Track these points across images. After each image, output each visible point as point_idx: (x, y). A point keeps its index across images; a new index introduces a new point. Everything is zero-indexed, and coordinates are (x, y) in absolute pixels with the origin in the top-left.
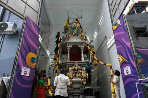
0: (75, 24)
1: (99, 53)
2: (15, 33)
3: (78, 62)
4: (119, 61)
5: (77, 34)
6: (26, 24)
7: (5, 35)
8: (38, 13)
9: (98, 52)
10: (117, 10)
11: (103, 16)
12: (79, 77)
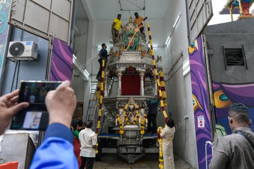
0: (131, 26)
1: (171, 76)
2: (35, 58)
3: (134, 96)
4: (194, 104)
5: (134, 48)
6: (53, 50)
7: (20, 61)
8: (69, 22)
9: (171, 74)
10: (195, 25)
11: (180, 16)
12: (134, 123)
